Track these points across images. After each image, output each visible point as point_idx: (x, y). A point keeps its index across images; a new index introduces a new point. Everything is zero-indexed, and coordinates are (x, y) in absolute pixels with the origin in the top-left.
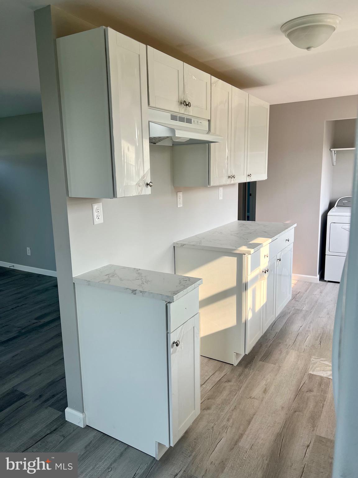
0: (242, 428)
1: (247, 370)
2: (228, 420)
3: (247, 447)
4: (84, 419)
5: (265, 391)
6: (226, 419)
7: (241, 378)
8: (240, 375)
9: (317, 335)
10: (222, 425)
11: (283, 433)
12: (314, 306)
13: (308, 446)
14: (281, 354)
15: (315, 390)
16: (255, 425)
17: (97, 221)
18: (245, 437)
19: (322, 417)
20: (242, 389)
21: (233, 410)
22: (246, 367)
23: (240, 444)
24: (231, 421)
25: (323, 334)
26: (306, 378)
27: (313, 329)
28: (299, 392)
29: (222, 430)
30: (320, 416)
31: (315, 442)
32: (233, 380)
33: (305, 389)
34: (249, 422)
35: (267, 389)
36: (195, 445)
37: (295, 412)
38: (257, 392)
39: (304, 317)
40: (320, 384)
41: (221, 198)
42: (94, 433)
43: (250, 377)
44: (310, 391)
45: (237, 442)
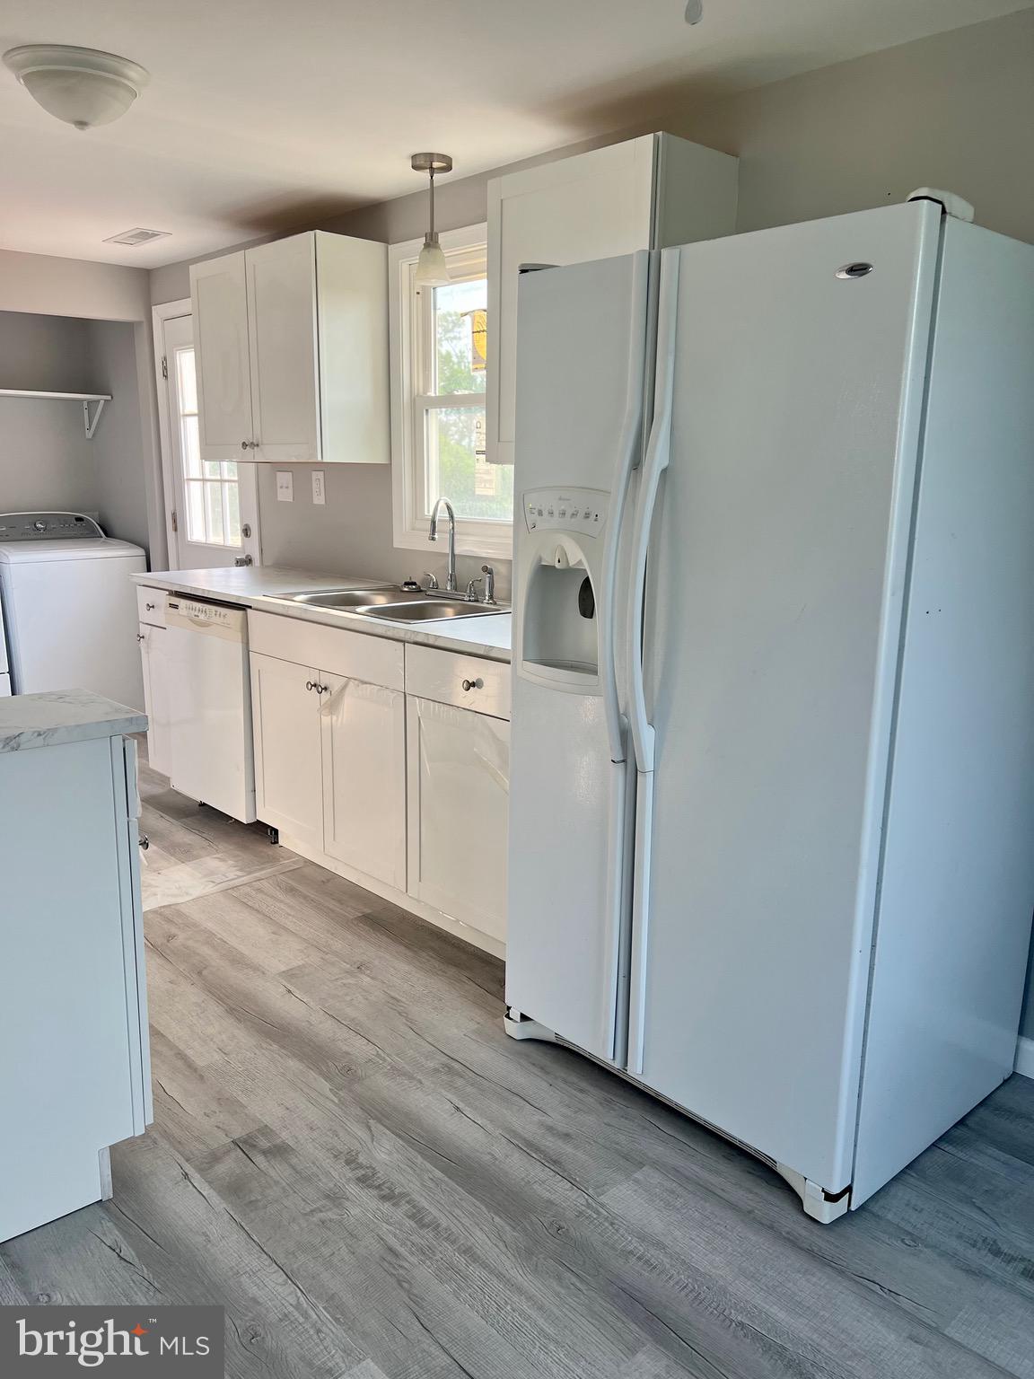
3: (218, 1056)
11: (232, 1005)
13: (289, 991)
15: (176, 931)
16: (175, 1030)
23: (200, 1063)
28: (158, 951)
31: (288, 982)
33: (159, 941)
37: (200, 973)
40: (169, 920)
44: (171, 937)
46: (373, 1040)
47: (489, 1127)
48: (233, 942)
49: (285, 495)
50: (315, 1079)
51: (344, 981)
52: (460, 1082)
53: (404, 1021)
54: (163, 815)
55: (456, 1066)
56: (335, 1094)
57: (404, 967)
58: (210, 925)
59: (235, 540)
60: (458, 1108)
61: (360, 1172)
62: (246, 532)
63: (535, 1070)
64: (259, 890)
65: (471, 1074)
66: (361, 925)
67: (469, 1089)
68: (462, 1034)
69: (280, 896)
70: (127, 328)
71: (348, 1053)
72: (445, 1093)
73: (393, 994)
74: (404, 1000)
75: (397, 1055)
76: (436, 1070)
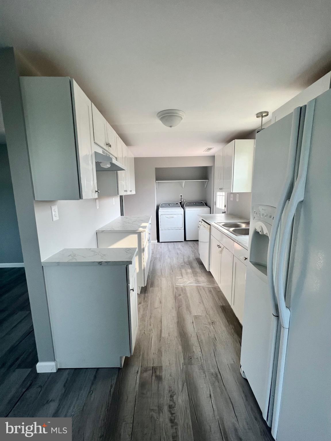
0: (159, 326)
1: (146, 294)
2: (150, 325)
3: (167, 335)
4: (56, 365)
5: (160, 302)
6: (149, 325)
7: (146, 299)
8: (144, 298)
9: (169, 268)
10: (148, 330)
11: (179, 321)
12: (161, 255)
13: (193, 322)
14: (158, 281)
15: (182, 294)
16: (165, 323)
17: (55, 219)
18: (163, 330)
19: (191, 306)
20: (149, 305)
21: (150, 319)
22: (145, 293)
23: (163, 335)
24: (152, 325)
25: (171, 267)
26: (175, 290)
27: (166, 265)
28: (176, 298)
29: (150, 332)
30: (190, 306)
31: (195, 319)
32: (142, 302)
33: (177, 295)
34: (161, 322)
35: (161, 301)
36: (140, 348)
37: (179, 308)
38: (157, 304)
39: (160, 261)
40: (182, 290)
41: (114, 204)
42: (67, 371)
43: (150, 298)
44: (180, 295)
45: (161, 335)
46: (202, 351)
47: (216, 413)
48: (190, 302)
49: (232, 199)
50: (181, 357)
51: (207, 326)
52: (217, 384)
53: (214, 348)
54: (197, 263)
55: (219, 376)
56: (183, 366)
57: (224, 328)
58: (189, 295)
59: (223, 208)
60: (210, 396)
61: (172, 403)
62: (225, 206)
63: (243, 395)
64: (204, 289)
65: (222, 383)
66: (220, 309)
67: (218, 389)
68: (227, 363)
69: (207, 292)
70: (211, 167)
71: (194, 352)
72: (210, 386)
73: (216, 336)
74: (218, 340)
75: (205, 360)
76: (212, 374)
